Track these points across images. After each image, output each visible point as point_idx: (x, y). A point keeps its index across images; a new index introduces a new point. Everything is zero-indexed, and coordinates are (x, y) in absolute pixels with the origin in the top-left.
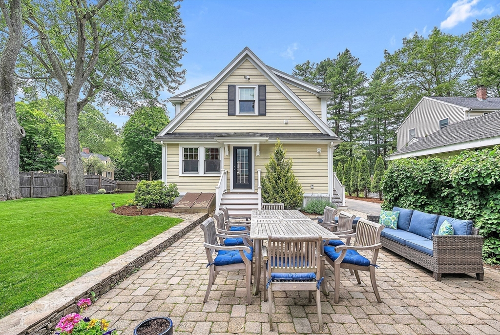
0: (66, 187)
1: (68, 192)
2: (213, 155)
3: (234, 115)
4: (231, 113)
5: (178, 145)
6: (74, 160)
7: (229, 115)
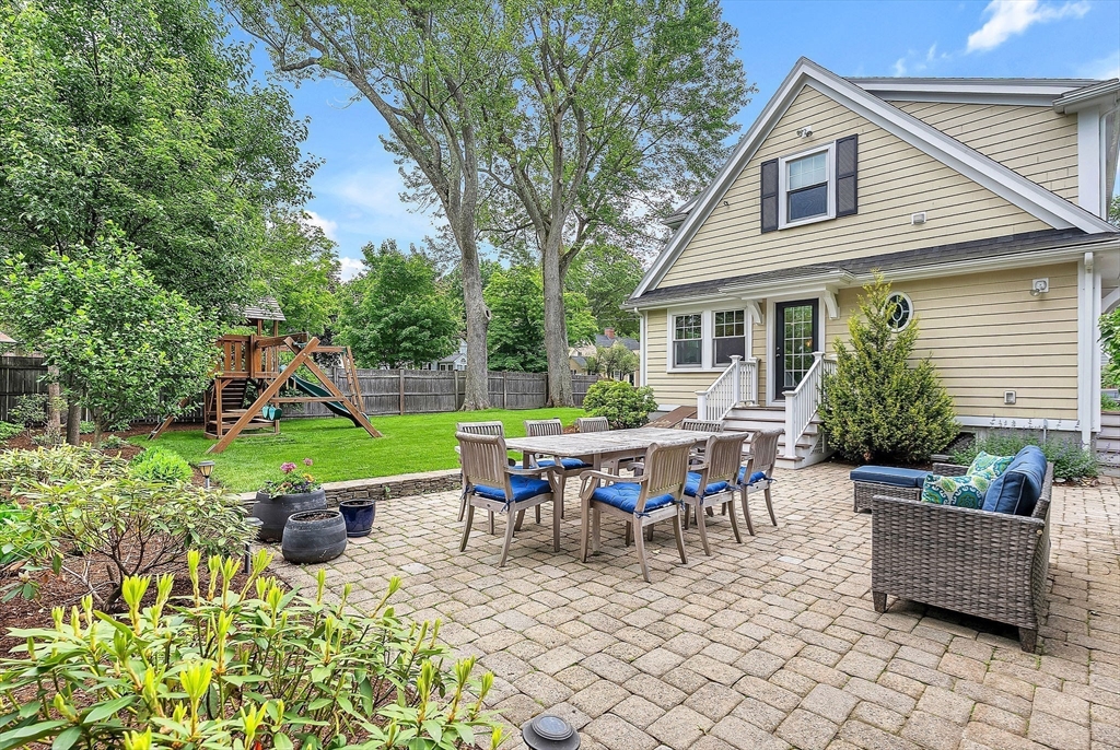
0: (548, 395)
1: (549, 403)
2: (730, 325)
3: (775, 229)
4: (769, 227)
5: (664, 311)
6: (555, 352)
7: (764, 231)
